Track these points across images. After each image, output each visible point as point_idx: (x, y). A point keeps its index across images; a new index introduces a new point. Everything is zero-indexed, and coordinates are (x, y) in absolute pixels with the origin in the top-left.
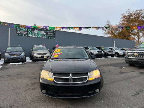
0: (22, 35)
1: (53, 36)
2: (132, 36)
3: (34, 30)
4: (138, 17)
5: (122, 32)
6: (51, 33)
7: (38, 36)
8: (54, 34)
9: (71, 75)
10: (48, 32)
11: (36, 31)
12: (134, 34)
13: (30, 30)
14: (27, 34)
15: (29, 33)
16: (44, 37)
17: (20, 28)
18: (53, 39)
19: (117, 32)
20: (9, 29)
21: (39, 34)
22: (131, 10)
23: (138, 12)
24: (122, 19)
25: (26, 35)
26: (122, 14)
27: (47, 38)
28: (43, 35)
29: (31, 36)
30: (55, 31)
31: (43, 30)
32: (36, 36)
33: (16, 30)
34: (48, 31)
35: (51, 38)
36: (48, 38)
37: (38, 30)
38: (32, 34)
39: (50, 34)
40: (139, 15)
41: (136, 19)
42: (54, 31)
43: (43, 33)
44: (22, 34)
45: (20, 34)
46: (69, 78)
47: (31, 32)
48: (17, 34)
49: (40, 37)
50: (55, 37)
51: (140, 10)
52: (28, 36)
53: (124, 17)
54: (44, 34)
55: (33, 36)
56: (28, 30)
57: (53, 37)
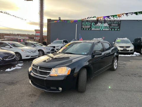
0: (86, 30)
1: (118, 27)
3: (97, 23)
6: (116, 24)
7: (101, 29)
8: (119, 25)
10: (112, 24)
11: (99, 24)
13: (93, 24)
14: (91, 27)
15: (92, 27)
16: (107, 29)
17: (85, 23)
18: (117, 30)
20: (77, 25)
21: (102, 27)
25: (90, 29)
27: (110, 30)
28: (106, 27)
29: (94, 29)
30: (120, 22)
31: (106, 22)
32: (99, 29)
33: (82, 25)
34: (112, 22)
35: (114, 30)
36: (112, 30)
37: (101, 22)
38: (95, 27)
39: (114, 26)
42: (118, 22)
43: (106, 25)
44: (86, 28)
45: (84, 29)
47: (94, 25)
48: (82, 29)
49: (103, 29)
50: (119, 28)
52: (91, 30)
54: (108, 26)
55: (96, 29)
56: (91, 24)
57: (117, 29)
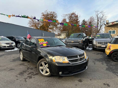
2: (50, 29)
4: (52, 17)
5: (42, 26)
9: (78, 56)
12: (51, 29)
19: (39, 26)
22: (48, 11)
23: (52, 13)
24: (42, 17)
26: (42, 13)
40: (53, 15)
41: (51, 18)
46: (78, 59)
51: (53, 12)
53: (44, 15)
